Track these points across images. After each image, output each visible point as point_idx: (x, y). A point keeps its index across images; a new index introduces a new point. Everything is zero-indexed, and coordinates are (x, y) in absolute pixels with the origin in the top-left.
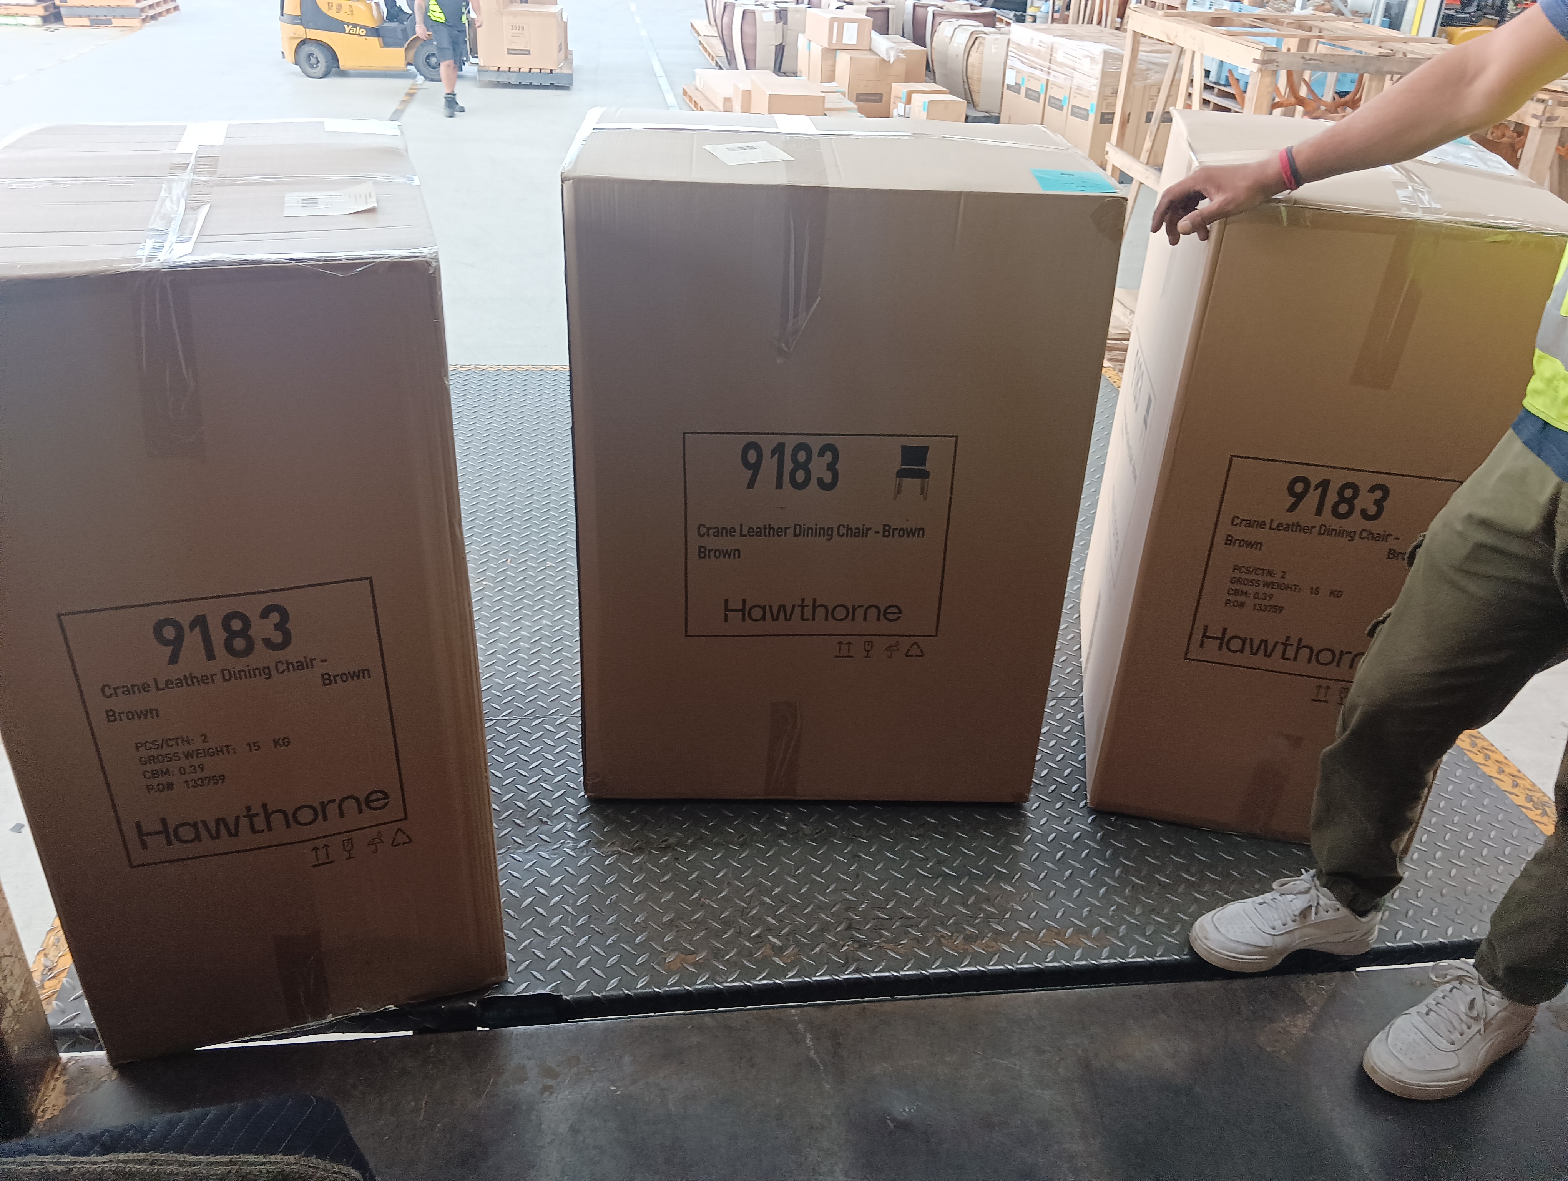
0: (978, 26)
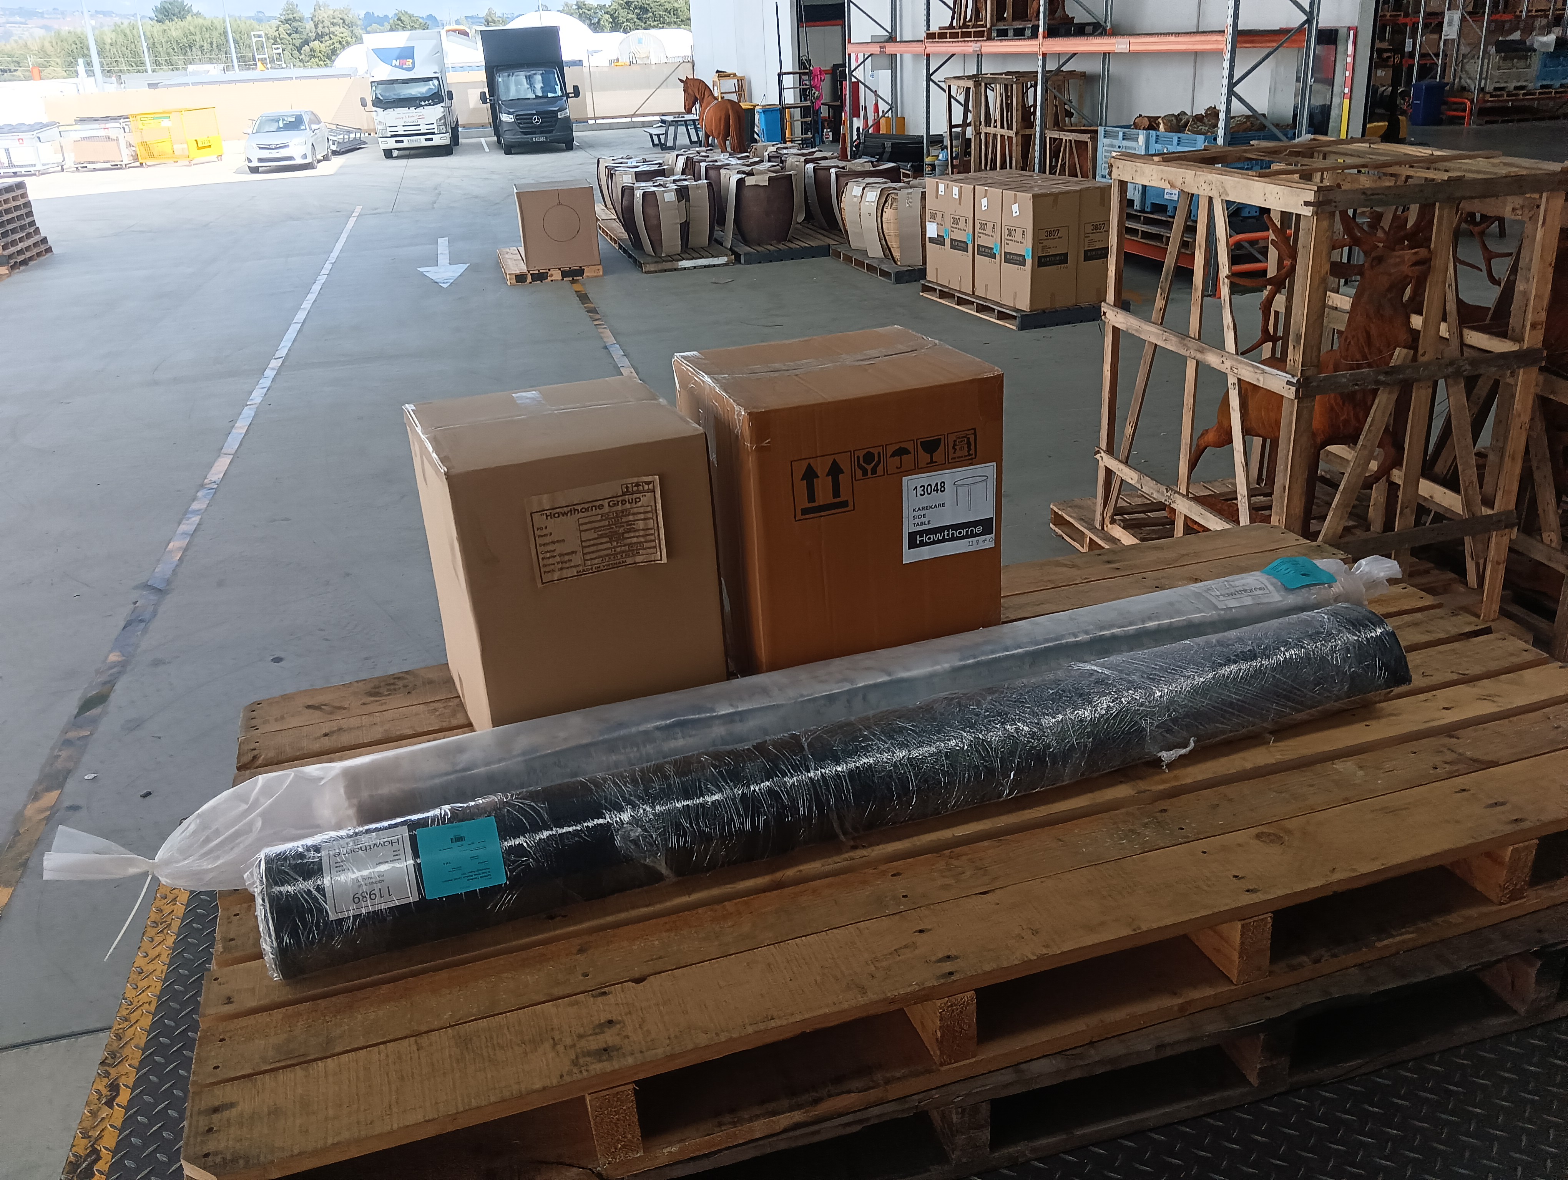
0: (886, 183)
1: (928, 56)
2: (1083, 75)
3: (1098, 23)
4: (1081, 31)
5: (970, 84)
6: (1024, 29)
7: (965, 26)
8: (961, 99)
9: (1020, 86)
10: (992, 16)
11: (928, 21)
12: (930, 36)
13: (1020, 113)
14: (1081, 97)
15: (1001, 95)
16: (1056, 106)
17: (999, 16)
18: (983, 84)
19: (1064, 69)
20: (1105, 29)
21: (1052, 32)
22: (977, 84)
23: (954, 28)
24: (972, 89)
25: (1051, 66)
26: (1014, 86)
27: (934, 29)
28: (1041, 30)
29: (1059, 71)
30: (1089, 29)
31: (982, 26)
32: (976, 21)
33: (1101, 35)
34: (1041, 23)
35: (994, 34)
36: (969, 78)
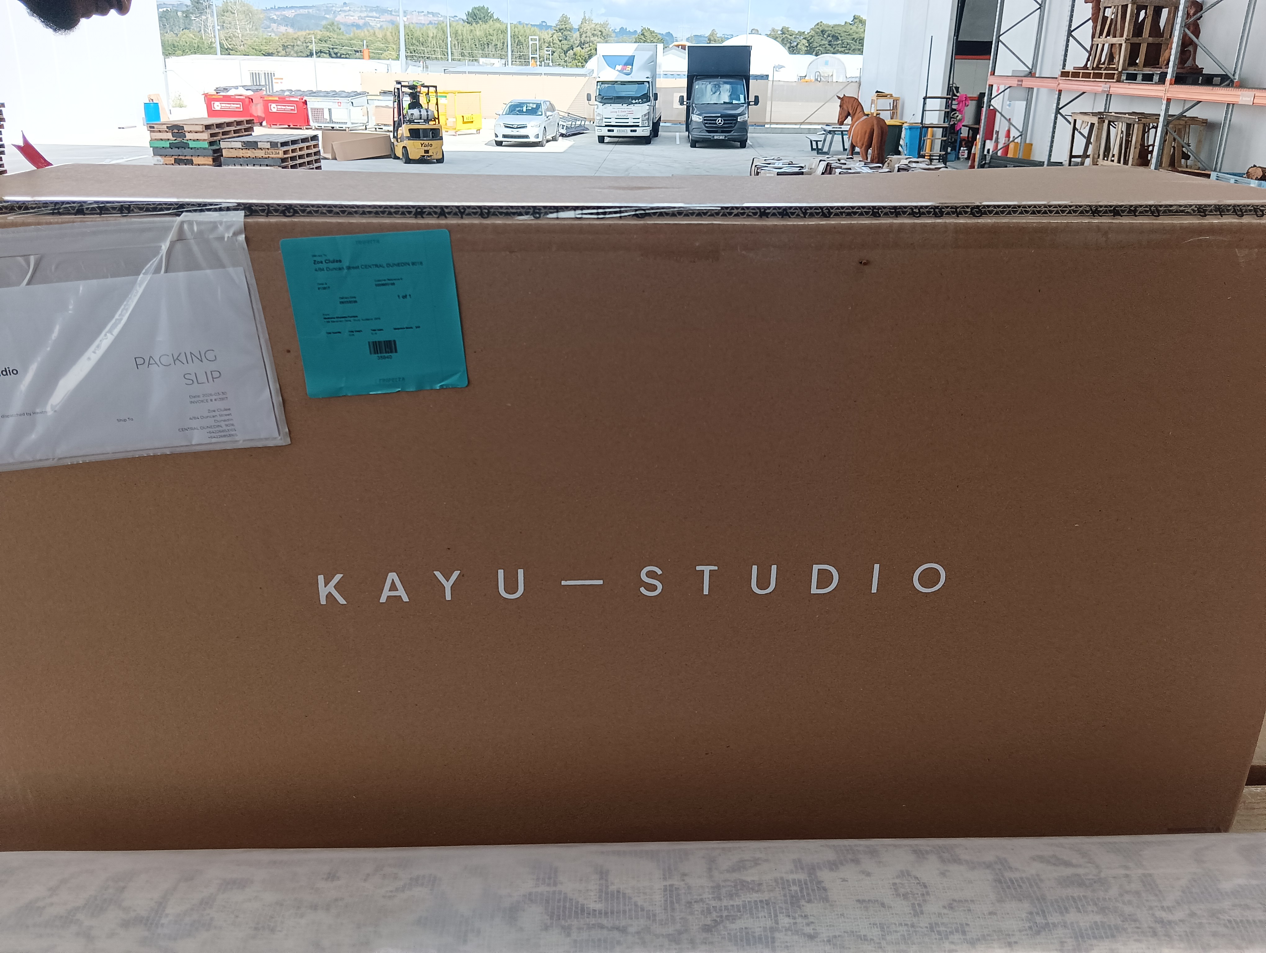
1: (1060, 91)
2: (1205, 122)
3: (1227, 75)
4: (1209, 80)
5: (1095, 120)
6: (1153, 75)
7: (1098, 68)
8: (1086, 132)
9: (1141, 126)
10: (1124, 61)
11: (1065, 60)
12: (1065, 74)
13: (1138, 151)
14: (1200, 142)
15: (1122, 132)
16: (1174, 147)
17: (1131, 61)
18: (1107, 122)
19: (1188, 114)
20: (1232, 81)
21: (1179, 80)
22: (1101, 121)
23: (1087, 69)
24: (1096, 124)
25: (1175, 110)
26: (1136, 126)
27: (1069, 68)
28: (1169, 77)
29: (1181, 116)
30: (1217, 80)
31: (1114, 69)
32: (1109, 64)
33: (1228, 85)
34: (1170, 71)
35: (1124, 77)
36: (1094, 114)
